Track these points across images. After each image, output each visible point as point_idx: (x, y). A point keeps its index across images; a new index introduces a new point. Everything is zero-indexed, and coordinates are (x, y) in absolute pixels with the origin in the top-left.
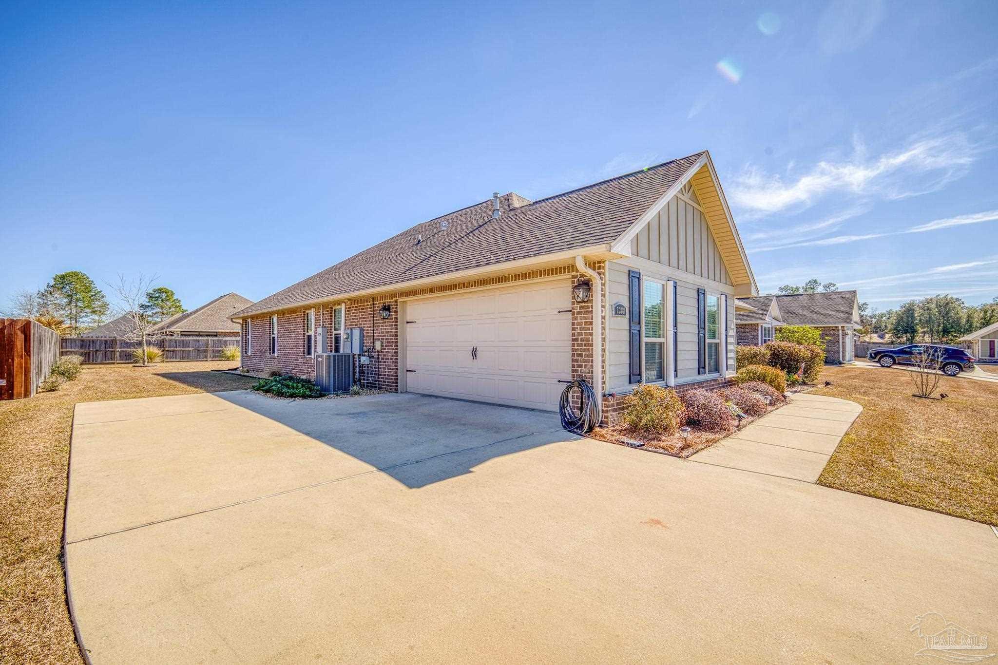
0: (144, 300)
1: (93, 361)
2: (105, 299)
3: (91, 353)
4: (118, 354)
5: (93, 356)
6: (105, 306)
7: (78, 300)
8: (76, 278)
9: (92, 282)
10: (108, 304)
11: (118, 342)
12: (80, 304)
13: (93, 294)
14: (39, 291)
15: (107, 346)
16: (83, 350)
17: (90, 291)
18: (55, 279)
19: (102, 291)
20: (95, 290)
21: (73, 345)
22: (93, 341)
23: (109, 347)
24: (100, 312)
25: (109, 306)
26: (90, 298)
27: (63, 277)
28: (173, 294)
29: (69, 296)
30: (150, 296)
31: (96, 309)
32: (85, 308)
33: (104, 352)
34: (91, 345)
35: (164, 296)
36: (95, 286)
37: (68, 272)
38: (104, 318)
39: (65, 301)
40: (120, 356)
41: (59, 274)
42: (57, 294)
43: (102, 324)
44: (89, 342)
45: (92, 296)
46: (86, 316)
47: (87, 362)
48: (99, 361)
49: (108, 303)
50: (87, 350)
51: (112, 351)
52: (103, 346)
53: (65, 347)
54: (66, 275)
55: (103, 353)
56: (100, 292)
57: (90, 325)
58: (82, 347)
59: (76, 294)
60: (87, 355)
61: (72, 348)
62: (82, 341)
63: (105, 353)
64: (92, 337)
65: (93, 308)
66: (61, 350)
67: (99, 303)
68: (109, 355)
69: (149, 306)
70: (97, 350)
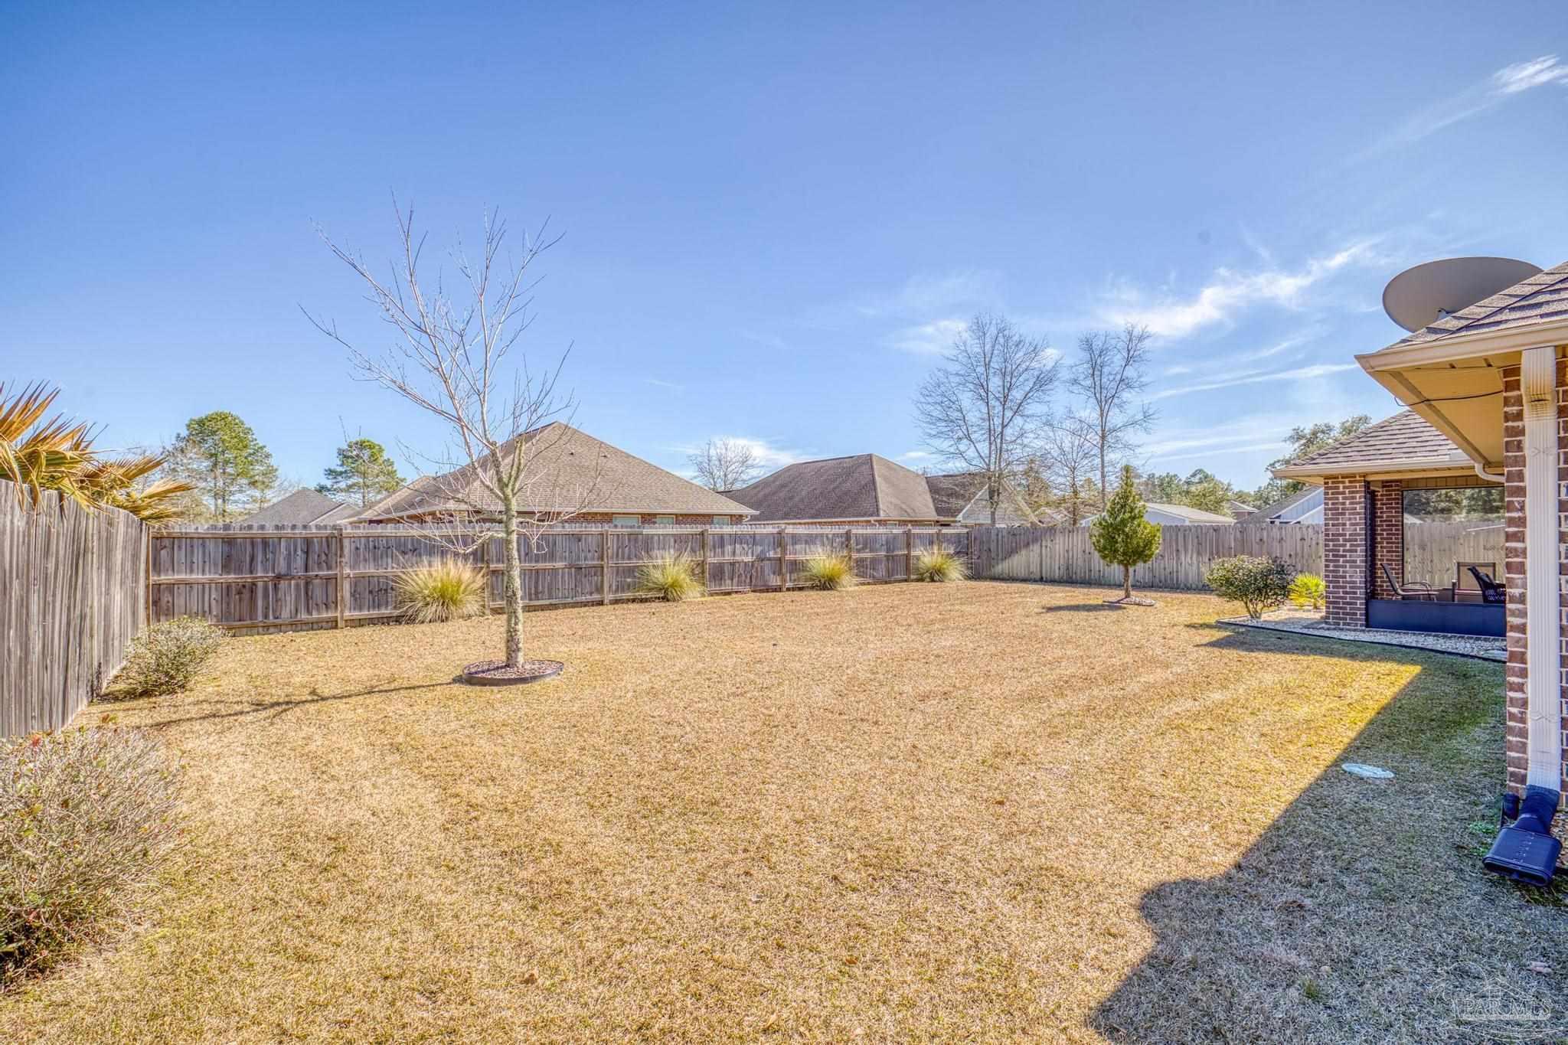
0: (335, 463)
1: (266, 616)
2: (272, 461)
3: (260, 585)
4: (347, 586)
5: (266, 596)
6: (271, 472)
7: (227, 462)
8: (223, 423)
9: (250, 429)
10: (276, 470)
11: (346, 542)
12: (229, 470)
13: (252, 451)
14: (164, 448)
15: (313, 557)
16: (231, 577)
17: (245, 447)
18: (188, 426)
19: (265, 447)
20: (255, 445)
21: (198, 557)
22: (265, 542)
23: (319, 564)
24: (263, 483)
25: (277, 473)
26: (246, 458)
27: (201, 423)
28: (381, 450)
29: (212, 455)
30: (344, 455)
31: (257, 478)
32: (238, 475)
33: (302, 583)
34: (260, 557)
35: (366, 455)
36: (254, 437)
37: (210, 413)
38: (269, 494)
39: (206, 464)
40: (353, 595)
41: (196, 418)
42: (192, 453)
43: (266, 505)
44: (253, 544)
45: (250, 454)
46: (241, 491)
47: (249, 622)
48: (285, 614)
49: (275, 467)
50: (247, 577)
51: (328, 579)
52: (299, 562)
53: (168, 564)
54: (206, 418)
55: (297, 586)
56: (262, 448)
57: (247, 506)
58: (227, 565)
59: (223, 452)
60: (246, 595)
61: (192, 571)
62: (229, 541)
63: (307, 584)
64: (262, 527)
65: (251, 477)
66: (153, 578)
67: (261, 468)
68: (318, 593)
69: (341, 473)
70: (279, 577)
